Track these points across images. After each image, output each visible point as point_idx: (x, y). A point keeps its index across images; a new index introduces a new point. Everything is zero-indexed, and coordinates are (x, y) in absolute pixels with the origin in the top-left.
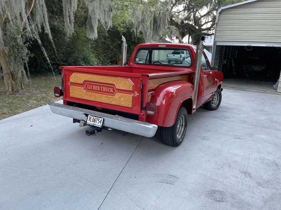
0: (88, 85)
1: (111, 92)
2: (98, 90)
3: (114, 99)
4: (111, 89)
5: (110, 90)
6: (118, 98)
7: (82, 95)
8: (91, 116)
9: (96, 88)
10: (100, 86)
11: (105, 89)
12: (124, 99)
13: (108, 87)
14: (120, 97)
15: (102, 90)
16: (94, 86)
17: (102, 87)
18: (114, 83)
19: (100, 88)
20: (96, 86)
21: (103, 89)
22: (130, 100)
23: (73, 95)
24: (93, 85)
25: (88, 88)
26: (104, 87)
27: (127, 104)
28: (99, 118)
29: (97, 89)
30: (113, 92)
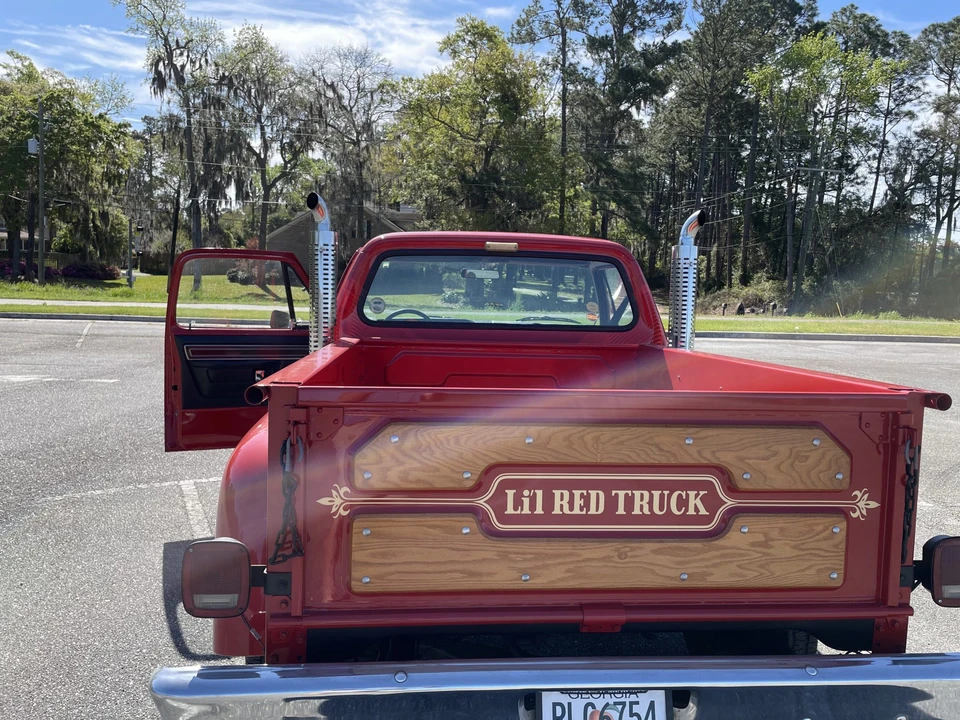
0: (510, 493)
1: (691, 511)
2: (593, 511)
3: (724, 556)
4: (692, 494)
5: (683, 503)
6: (753, 544)
7: (471, 567)
8: (564, 699)
9: (578, 502)
10: (606, 486)
11: (650, 503)
12: (795, 547)
13: (672, 486)
14: (766, 535)
15: (621, 511)
16: (557, 493)
17: (622, 494)
18: (726, 458)
19: (612, 503)
20: (577, 493)
21: (629, 501)
22: (836, 546)
23: (381, 577)
24: (548, 487)
25: (510, 510)
26: (637, 494)
27: (812, 571)
28: (633, 698)
29: (587, 505)
30: (703, 511)
